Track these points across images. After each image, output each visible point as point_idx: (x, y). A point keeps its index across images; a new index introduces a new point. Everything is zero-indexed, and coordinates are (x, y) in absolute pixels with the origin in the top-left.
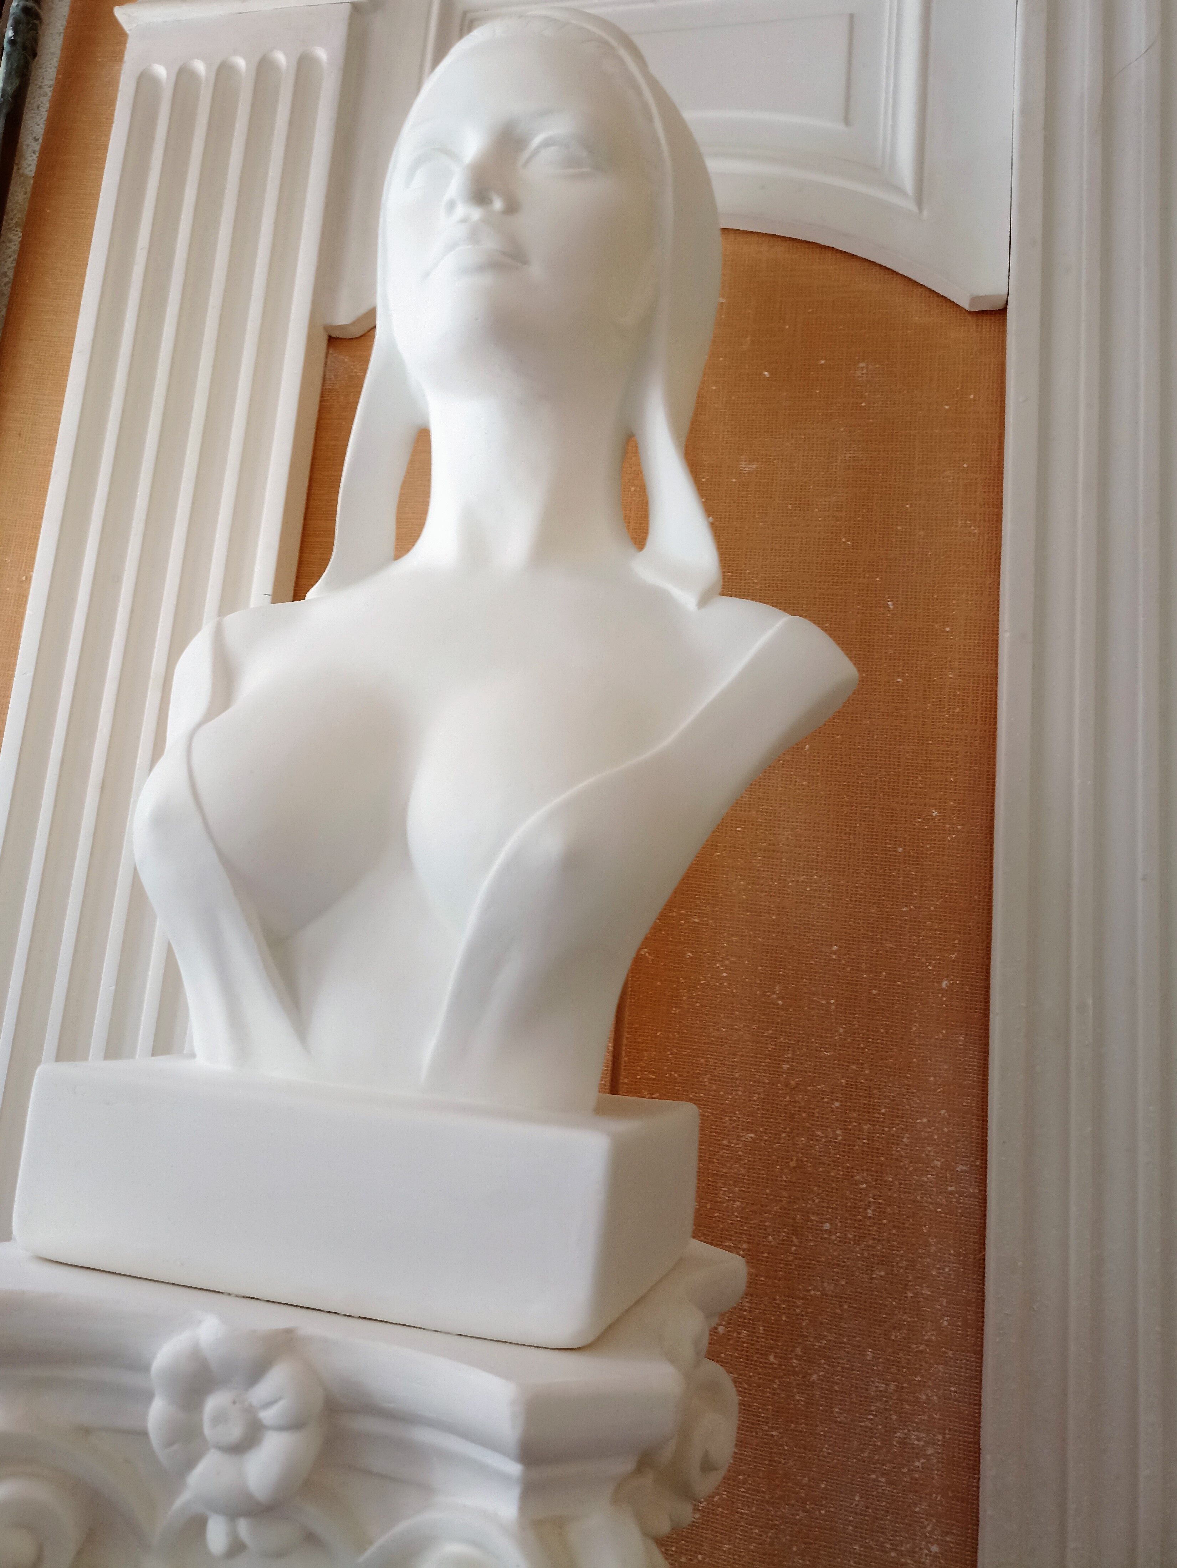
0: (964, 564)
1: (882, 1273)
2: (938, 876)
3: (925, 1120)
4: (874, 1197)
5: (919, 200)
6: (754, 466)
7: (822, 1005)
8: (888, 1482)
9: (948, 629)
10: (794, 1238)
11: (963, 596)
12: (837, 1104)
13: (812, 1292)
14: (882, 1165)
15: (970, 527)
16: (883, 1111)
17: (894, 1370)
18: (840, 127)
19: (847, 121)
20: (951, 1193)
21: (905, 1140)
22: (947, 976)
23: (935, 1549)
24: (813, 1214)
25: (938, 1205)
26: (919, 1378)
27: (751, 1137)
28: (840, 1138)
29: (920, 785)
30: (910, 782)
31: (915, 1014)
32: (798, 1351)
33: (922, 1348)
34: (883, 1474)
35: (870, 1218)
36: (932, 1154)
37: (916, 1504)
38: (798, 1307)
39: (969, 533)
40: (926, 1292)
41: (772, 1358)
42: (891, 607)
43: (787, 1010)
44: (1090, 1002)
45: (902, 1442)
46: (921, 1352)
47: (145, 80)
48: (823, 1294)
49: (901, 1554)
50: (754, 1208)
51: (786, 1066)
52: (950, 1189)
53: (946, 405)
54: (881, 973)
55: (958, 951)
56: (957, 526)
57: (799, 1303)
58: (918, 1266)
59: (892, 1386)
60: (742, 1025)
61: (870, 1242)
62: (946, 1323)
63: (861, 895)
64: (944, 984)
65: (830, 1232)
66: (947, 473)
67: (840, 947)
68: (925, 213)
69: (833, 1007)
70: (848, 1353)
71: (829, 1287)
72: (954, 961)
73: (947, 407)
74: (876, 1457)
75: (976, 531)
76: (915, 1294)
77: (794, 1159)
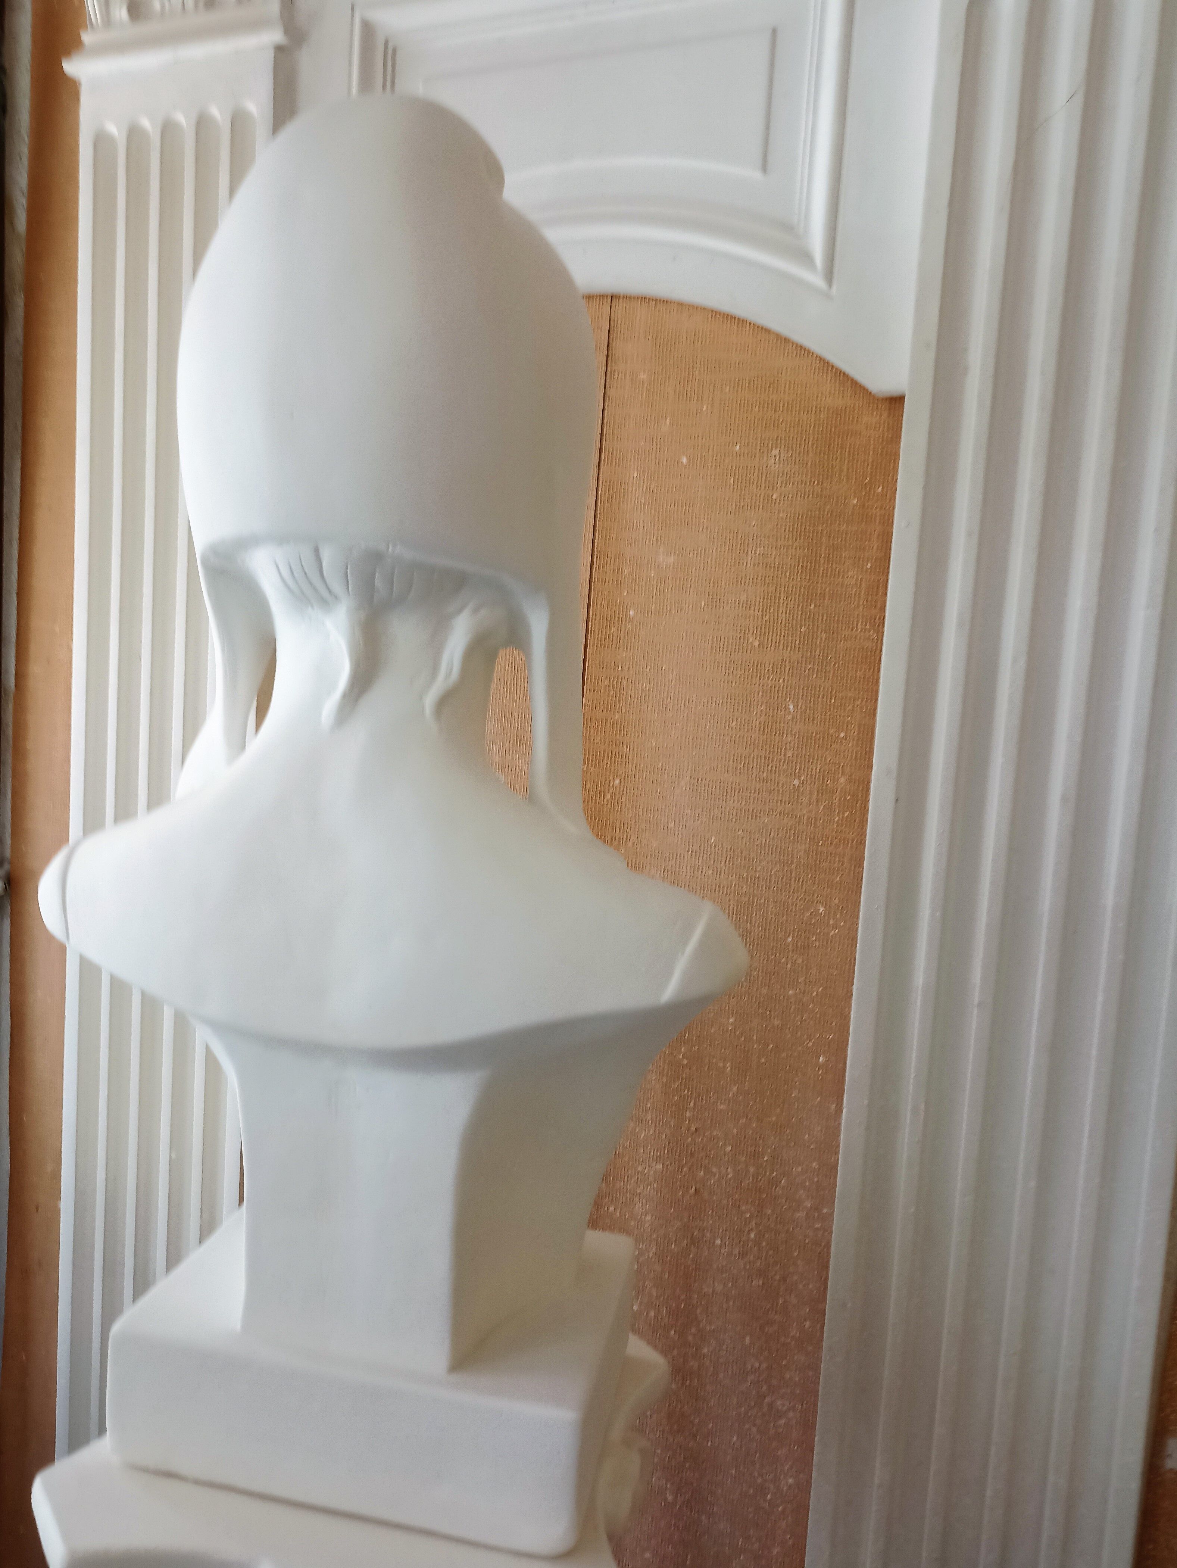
1: (761, 1283)
3: (800, 1169)
4: (756, 1224)
5: (829, 276)
6: (671, 559)
8: (759, 1432)
9: (842, 735)
10: (692, 1248)
11: (858, 702)
12: (729, 1148)
14: (763, 1200)
15: (869, 632)
17: (766, 1354)
18: (757, 175)
19: (764, 168)
20: (817, 1229)
21: (783, 1183)
22: (824, 1053)
23: (791, 1481)
25: (805, 1236)
26: (785, 1362)
27: (660, 1168)
28: (731, 1175)
29: (810, 882)
30: (801, 879)
31: (796, 1082)
32: (693, 1330)
33: (789, 1340)
34: (755, 1425)
35: (752, 1240)
36: (804, 1196)
37: (778, 1450)
39: (868, 638)
40: (794, 1300)
41: (673, 1332)
42: (792, 709)
44: (923, 1106)
45: (770, 1405)
46: (787, 1343)
47: (101, 140)
49: (766, 1481)
50: (661, 1222)
51: (688, 1114)
52: (816, 1225)
53: (854, 498)
54: (768, 1045)
55: (834, 1033)
56: (856, 630)
58: (788, 1280)
59: (764, 1366)
60: (654, 1078)
61: (752, 1258)
62: (807, 1325)
64: (821, 1060)
65: (720, 1247)
66: (850, 573)
68: (834, 287)
69: (729, 1069)
71: (719, 1288)
72: (830, 1041)
73: (854, 501)
74: (750, 1413)
75: (874, 637)
76: (785, 1301)
77: (693, 1188)
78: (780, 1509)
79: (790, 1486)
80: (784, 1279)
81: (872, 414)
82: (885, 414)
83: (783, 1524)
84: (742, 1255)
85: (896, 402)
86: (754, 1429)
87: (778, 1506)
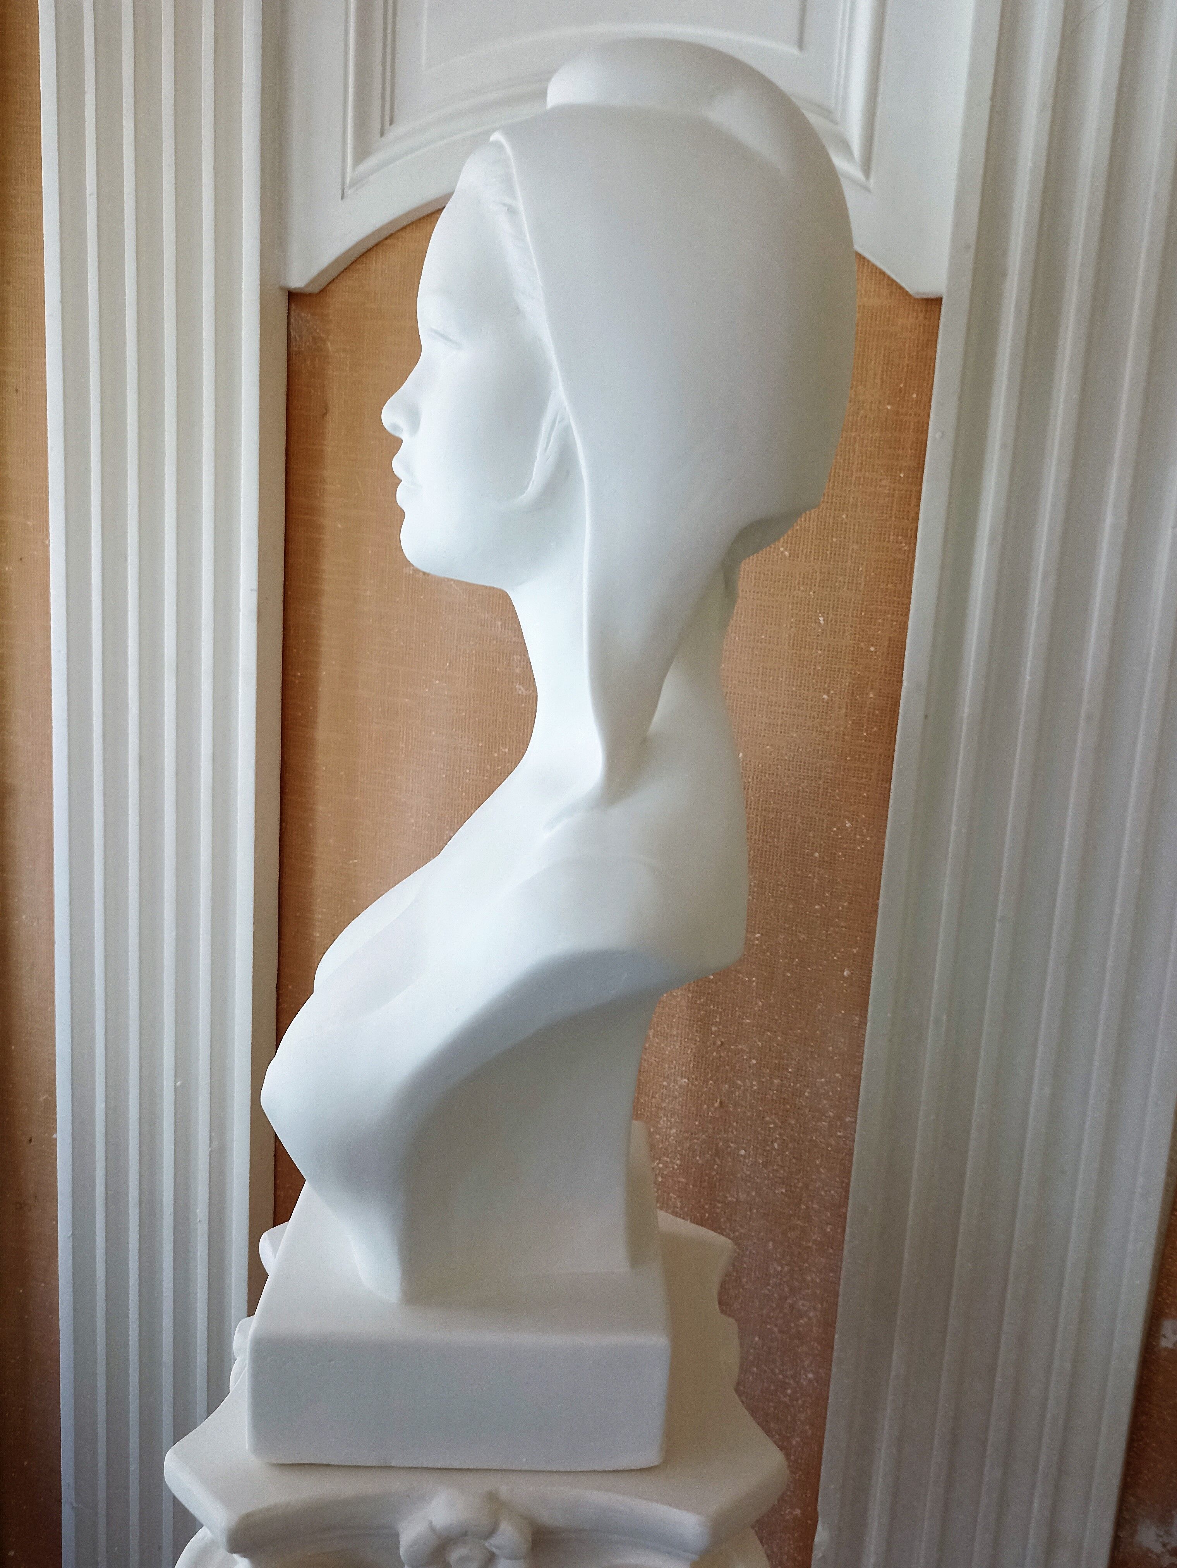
0: (892, 583)
1: (784, 1191)
2: (847, 880)
3: (823, 1080)
4: (780, 1134)
5: (867, 169)
7: (746, 981)
8: (780, 1332)
9: (872, 649)
10: (717, 1159)
11: (889, 616)
12: (754, 1061)
13: (730, 1199)
14: (787, 1111)
15: (901, 543)
16: (790, 1070)
17: (788, 1258)
18: (794, 51)
19: (801, 44)
20: (840, 1137)
21: (806, 1094)
22: (849, 967)
23: (810, 1376)
24: (732, 1142)
25: (828, 1145)
26: (806, 1265)
27: (685, 1082)
28: (755, 1088)
29: (838, 798)
30: (829, 794)
31: (820, 995)
33: (810, 1244)
34: (776, 1326)
35: (775, 1149)
36: (827, 1106)
37: (798, 1347)
38: (718, 1208)
39: (900, 549)
40: (816, 1206)
42: (822, 622)
43: (716, 983)
44: (944, 1018)
45: (792, 1306)
46: (809, 1247)
48: (737, 1200)
49: (787, 1377)
50: (686, 1135)
51: (714, 1029)
52: (839, 1134)
53: (888, 404)
54: (794, 959)
55: (859, 947)
56: (889, 541)
57: (719, 1205)
58: (811, 1187)
59: (786, 1269)
60: (679, 994)
61: (775, 1167)
62: (829, 1230)
63: (781, 891)
64: (846, 973)
65: (744, 1157)
66: (884, 483)
67: (762, 934)
68: (872, 180)
69: (754, 984)
70: (755, 1243)
71: (743, 1197)
72: (855, 954)
73: (889, 407)
74: (772, 1314)
75: (906, 548)
76: (807, 1207)
77: (719, 1101)
78: (800, 1402)
79: (810, 1380)
80: (806, 1186)
81: (908, 314)
82: (921, 316)
83: (802, 1417)
84: (765, 1165)
85: (934, 303)
86: (776, 1329)
87: (797, 1400)
